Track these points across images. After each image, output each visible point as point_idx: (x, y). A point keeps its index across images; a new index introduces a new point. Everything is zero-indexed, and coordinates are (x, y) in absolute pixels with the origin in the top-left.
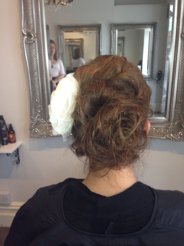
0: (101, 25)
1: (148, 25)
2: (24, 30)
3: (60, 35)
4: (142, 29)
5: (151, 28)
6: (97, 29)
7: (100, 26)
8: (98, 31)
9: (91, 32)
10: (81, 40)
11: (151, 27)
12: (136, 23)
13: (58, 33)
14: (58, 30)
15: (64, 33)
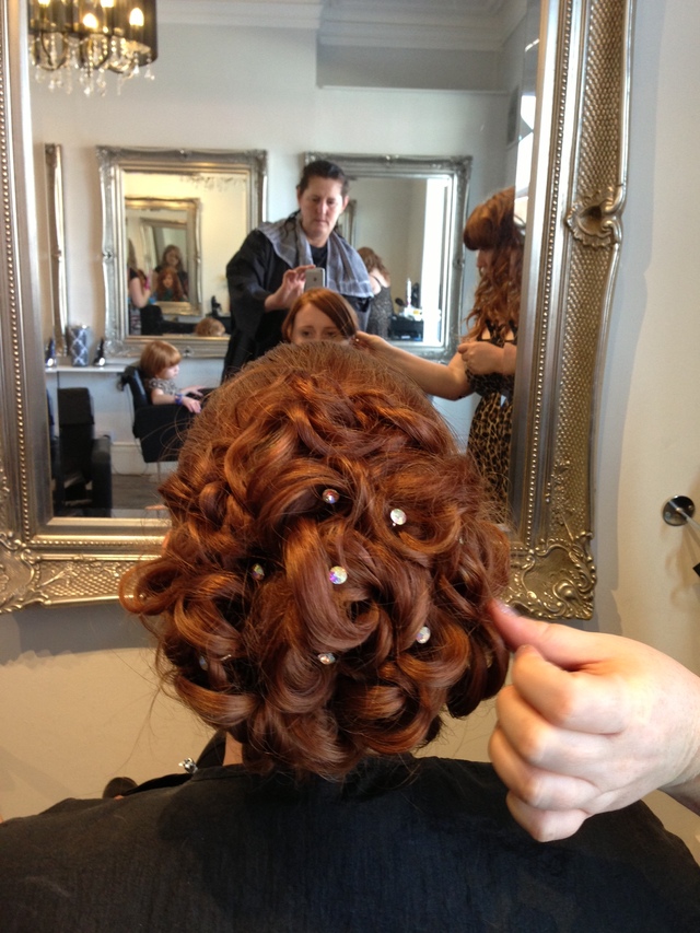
0: (265, 153)
1: (439, 166)
3: (108, 183)
4: (419, 176)
5: (452, 176)
6: (250, 170)
7: (261, 157)
8: (255, 177)
9: (227, 176)
10: (192, 205)
11: (451, 172)
12: (397, 157)
13: (99, 173)
14: (100, 165)
15: (123, 173)
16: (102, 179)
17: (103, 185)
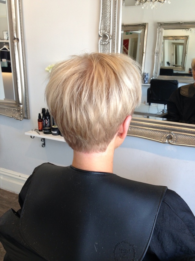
2: (100, 32)
3: (159, 33)
10: (186, 38)
13: (157, 30)
14: (157, 28)
15: (164, 30)
16: (158, 32)
17: (157, 34)
